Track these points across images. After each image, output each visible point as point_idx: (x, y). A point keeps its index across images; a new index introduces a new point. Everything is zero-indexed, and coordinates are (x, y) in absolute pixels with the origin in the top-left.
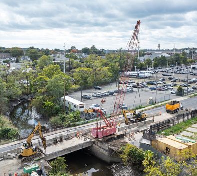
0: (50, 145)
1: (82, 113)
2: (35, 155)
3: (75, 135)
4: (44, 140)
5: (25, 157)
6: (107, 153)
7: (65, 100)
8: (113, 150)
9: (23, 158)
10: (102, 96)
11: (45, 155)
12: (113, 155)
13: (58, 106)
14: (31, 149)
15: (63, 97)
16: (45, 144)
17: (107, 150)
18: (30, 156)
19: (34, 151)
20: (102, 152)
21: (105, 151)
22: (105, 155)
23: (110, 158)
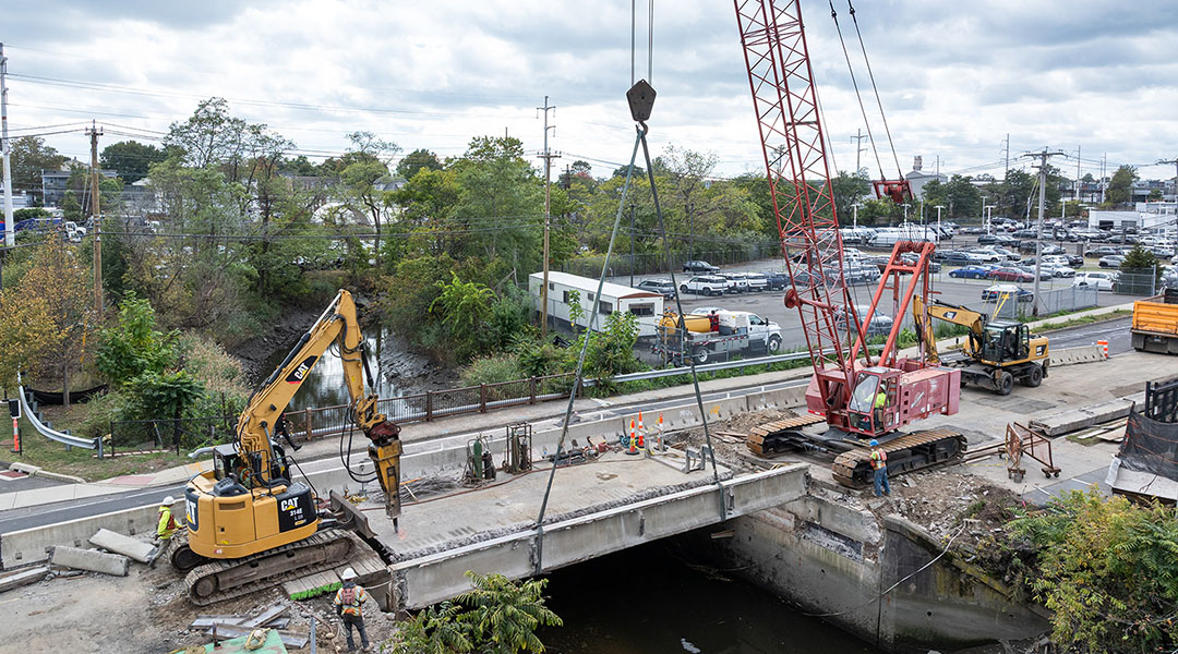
0: (438, 487)
1: (643, 343)
2: (298, 560)
3: (612, 437)
4: (380, 441)
5: (208, 570)
6: (866, 570)
7: (547, 286)
8: (923, 542)
9: (193, 577)
10: (730, 290)
11: (385, 556)
12: (924, 582)
13: (506, 306)
14: (262, 503)
15: (540, 275)
16: (394, 472)
17: (869, 546)
18: (253, 561)
19: (286, 522)
20: (823, 558)
21: (854, 553)
22: (854, 580)
23: (898, 608)
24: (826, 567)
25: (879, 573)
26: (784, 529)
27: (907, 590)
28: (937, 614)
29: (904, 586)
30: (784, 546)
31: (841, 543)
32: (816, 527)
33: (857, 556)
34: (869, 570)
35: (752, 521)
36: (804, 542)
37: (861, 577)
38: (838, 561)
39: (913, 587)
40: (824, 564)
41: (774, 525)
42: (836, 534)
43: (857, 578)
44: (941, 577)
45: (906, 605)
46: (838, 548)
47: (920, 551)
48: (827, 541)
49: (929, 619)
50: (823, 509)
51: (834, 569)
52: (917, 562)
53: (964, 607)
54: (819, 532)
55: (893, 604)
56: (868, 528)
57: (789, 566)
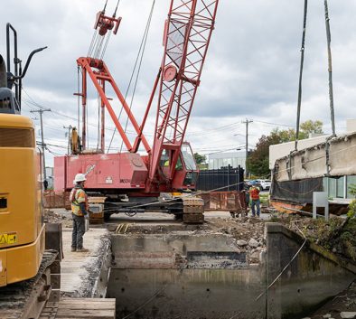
6: (251, 273)
12: (295, 268)
20: (208, 278)
21: (239, 263)
22: (240, 286)
23: (282, 293)
24: (209, 286)
25: (264, 271)
26: (164, 268)
27: (287, 276)
28: (304, 289)
29: (285, 274)
30: (164, 283)
31: (226, 259)
32: (199, 254)
33: (243, 264)
34: (253, 272)
35: (123, 272)
36: (187, 272)
37: (247, 280)
38: (223, 276)
39: (289, 273)
40: (208, 283)
41: (151, 268)
42: (220, 254)
43: (243, 283)
44: (303, 260)
45: (286, 289)
46: (223, 264)
47: (292, 243)
48: (209, 262)
49: (299, 295)
50: (188, 243)
51: (220, 283)
52: (291, 252)
53: (316, 279)
54: (204, 258)
55: (279, 291)
56: (232, 246)
57: (171, 298)
